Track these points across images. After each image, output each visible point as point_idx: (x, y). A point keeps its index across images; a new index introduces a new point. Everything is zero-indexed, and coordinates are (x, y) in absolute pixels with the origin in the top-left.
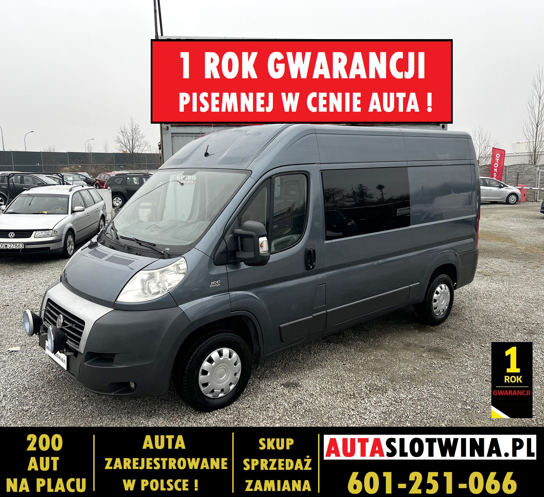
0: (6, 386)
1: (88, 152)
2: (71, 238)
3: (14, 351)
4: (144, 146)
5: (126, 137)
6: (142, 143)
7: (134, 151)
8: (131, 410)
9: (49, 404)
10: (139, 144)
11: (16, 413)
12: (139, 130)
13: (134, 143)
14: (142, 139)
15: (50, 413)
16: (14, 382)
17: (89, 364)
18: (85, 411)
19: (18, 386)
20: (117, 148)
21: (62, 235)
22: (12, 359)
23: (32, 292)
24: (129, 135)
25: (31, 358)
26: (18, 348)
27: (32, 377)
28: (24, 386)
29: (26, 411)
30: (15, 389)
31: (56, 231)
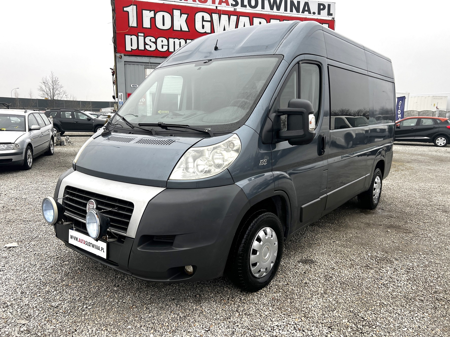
0: (20, 283)
1: (15, 98)
2: (30, 152)
3: (12, 247)
4: (63, 94)
5: (47, 87)
6: (61, 92)
7: (55, 98)
8: (174, 297)
9: (79, 297)
10: (59, 93)
11: (45, 310)
12: (58, 81)
13: (54, 92)
14: (61, 89)
15: (86, 307)
16: (27, 277)
17: (142, 248)
18: (124, 301)
19: (34, 281)
20: (40, 95)
21: (22, 149)
22: (14, 255)
23: (5, 195)
24: (50, 85)
25: (35, 253)
26: (15, 244)
27: (46, 271)
28: (41, 281)
29: (56, 308)
30: (31, 285)
31: (18, 145)
